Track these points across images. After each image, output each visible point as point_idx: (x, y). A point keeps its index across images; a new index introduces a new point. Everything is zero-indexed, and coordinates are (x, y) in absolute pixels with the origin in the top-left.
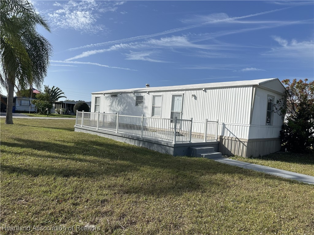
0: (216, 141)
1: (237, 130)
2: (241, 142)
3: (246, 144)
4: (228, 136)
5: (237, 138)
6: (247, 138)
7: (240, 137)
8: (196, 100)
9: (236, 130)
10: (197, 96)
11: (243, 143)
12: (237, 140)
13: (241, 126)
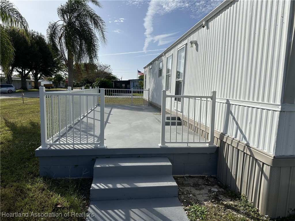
0: (207, 145)
1: (251, 122)
2: (256, 160)
3: (267, 170)
4: (233, 137)
5: (248, 145)
6: (272, 154)
7: (255, 147)
8: (197, 51)
9: (249, 122)
10: (198, 44)
11: (259, 165)
12: (249, 153)
13: (259, 110)
